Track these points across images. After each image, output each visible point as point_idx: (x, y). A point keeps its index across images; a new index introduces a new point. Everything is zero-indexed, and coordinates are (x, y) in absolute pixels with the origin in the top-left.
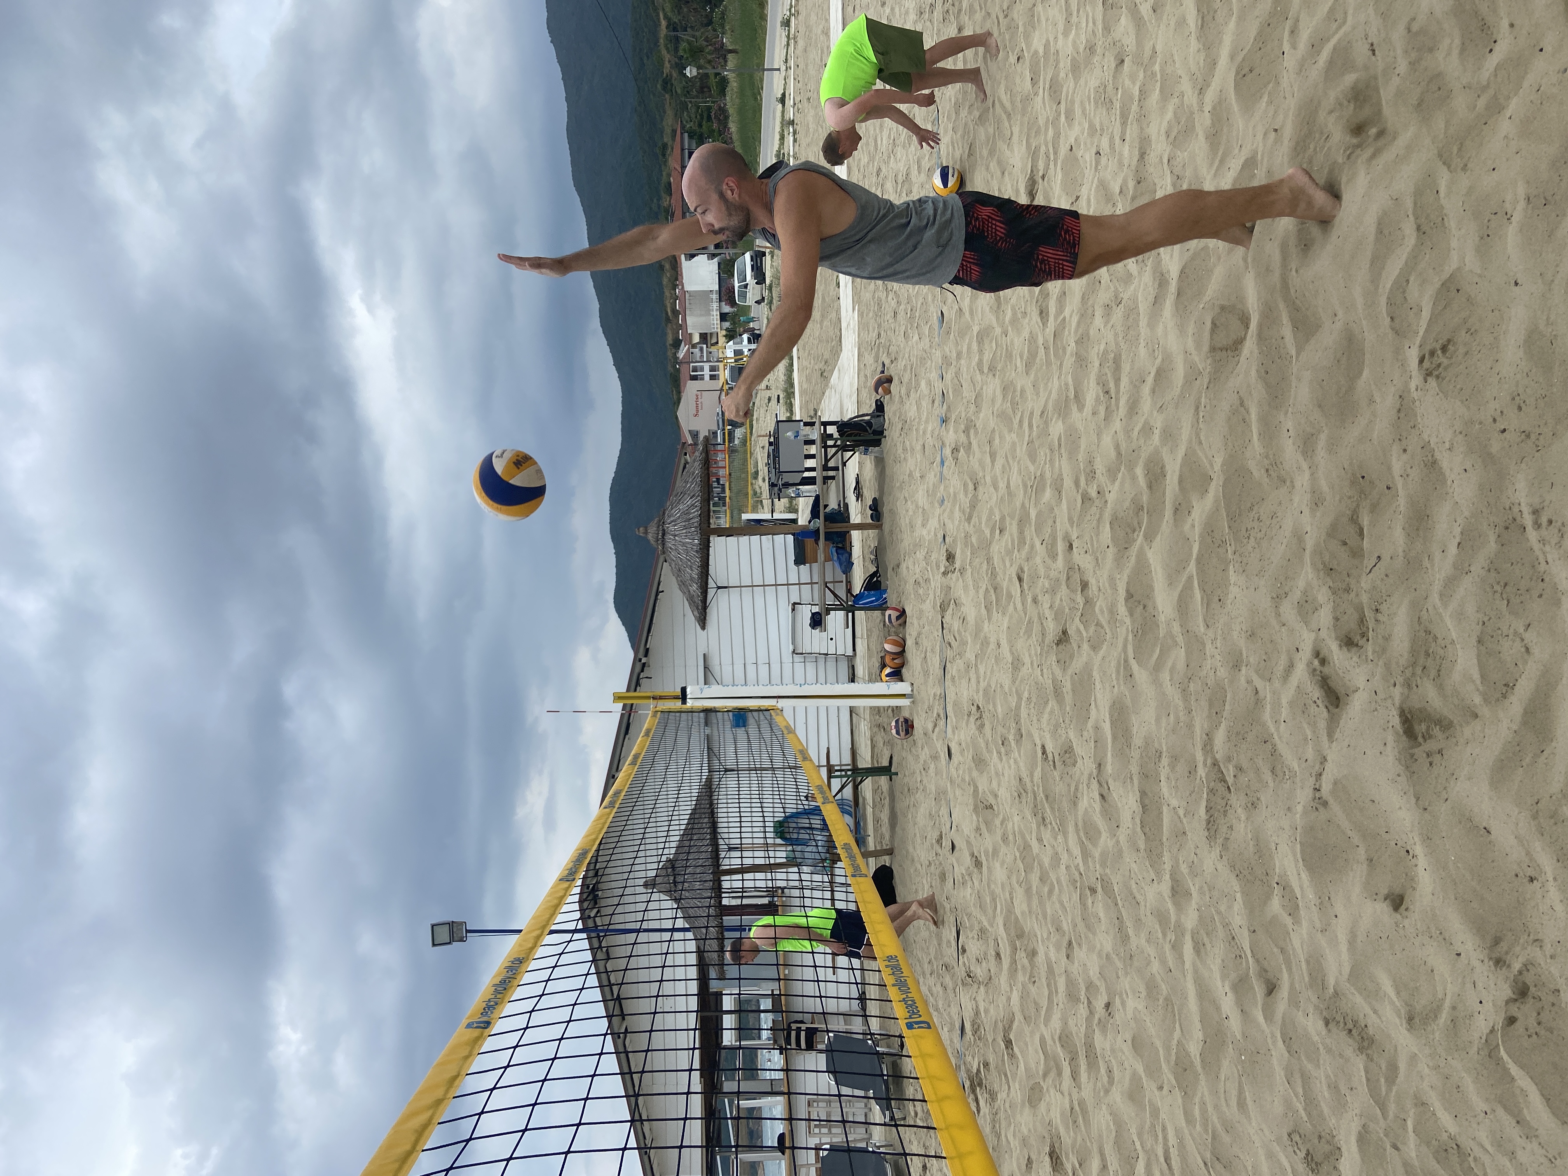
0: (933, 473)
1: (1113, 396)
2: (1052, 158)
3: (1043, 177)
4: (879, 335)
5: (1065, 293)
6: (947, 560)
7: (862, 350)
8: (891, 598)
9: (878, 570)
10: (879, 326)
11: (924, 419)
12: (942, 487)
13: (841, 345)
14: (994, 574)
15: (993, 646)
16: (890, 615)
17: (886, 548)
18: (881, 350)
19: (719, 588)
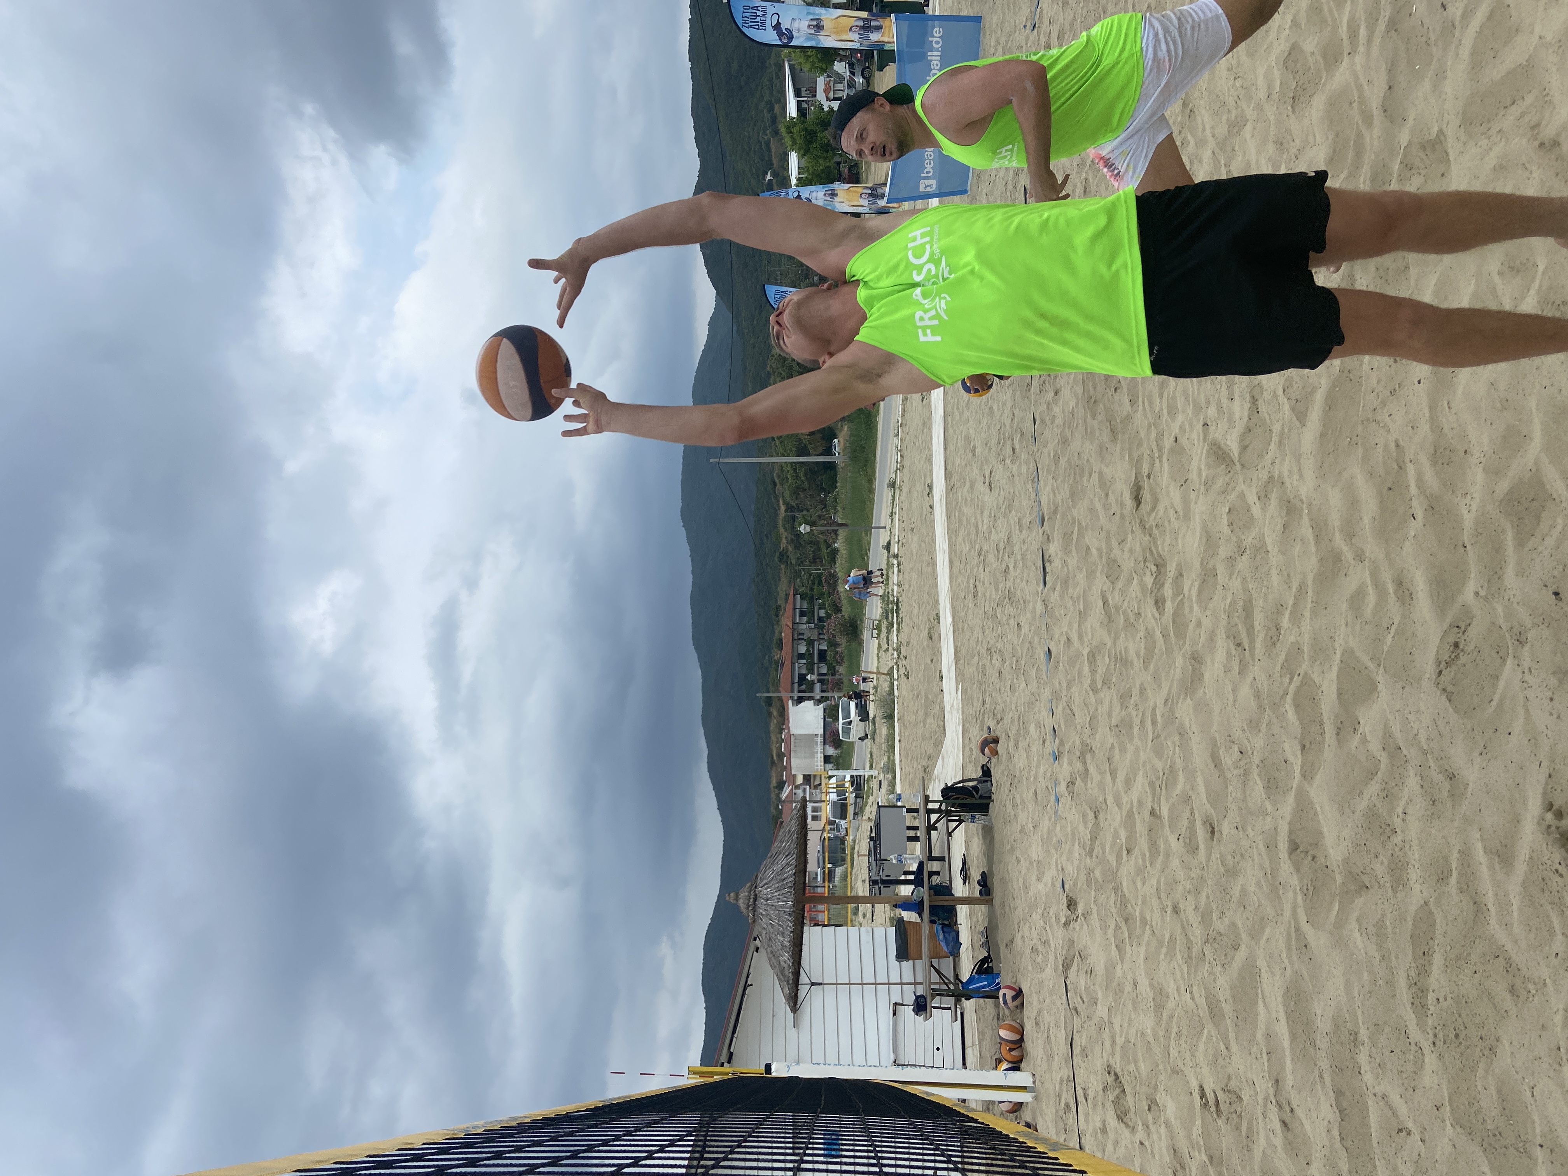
0: (1047, 818)
2: (1156, 455)
3: (1149, 476)
4: (984, 701)
5: (1181, 575)
6: (1068, 907)
7: (967, 725)
8: (1005, 979)
9: (989, 955)
10: (984, 693)
11: (1034, 764)
12: (1058, 829)
13: (944, 733)
14: (1123, 903)
15: (1128, 988)
16: (1004, 995)
17: (997, 926)
18: (986, 716)
19: (813, 984)
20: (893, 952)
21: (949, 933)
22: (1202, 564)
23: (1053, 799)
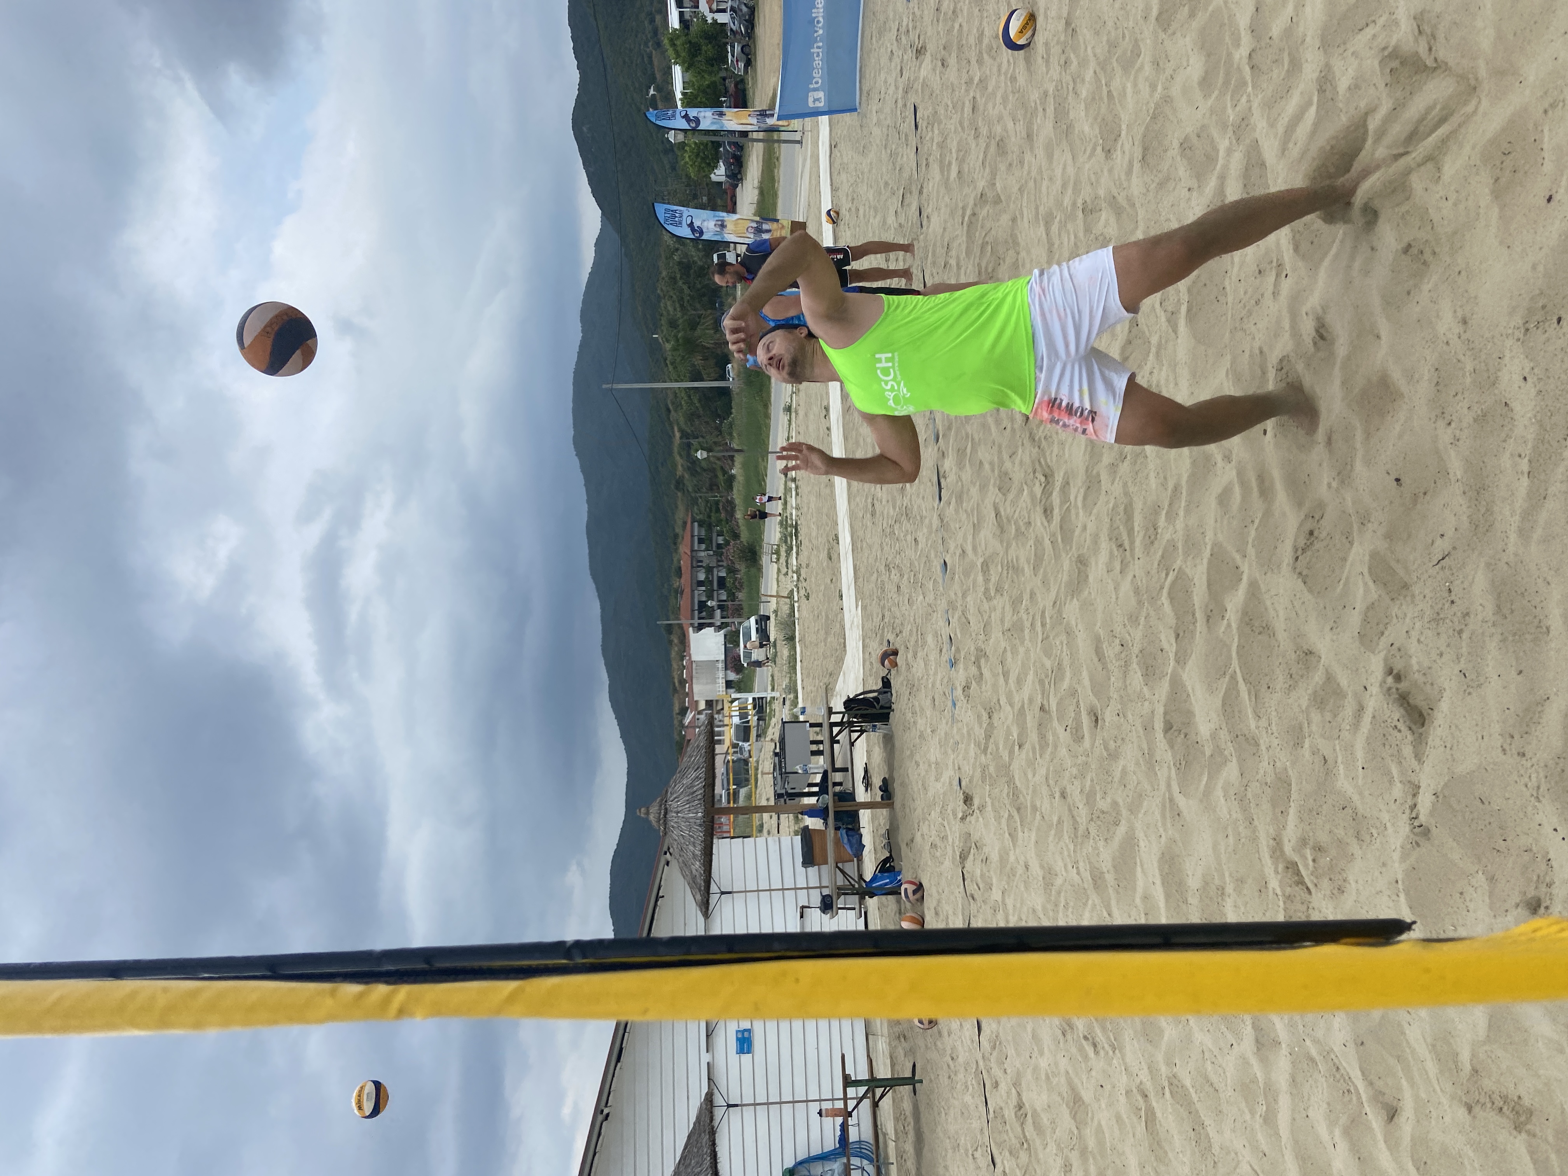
0: (944, 721)
1: (1127, 548)
4: (883, 616)
5: (1068, 483)
6: (965, 802)
7: (867, 640)
8: (906, 875)
9: (891, 855)
10: (883, 608)
11: (931, 672)
12: (955, 731)
13: (845, 651)
14: (1015, 794)
15: (1020, 870)
16: (906, 890)
17: (898, 828)
18: (886, 630)
19: (723, 893)
20: (799, 859)
21: (853, 836)
22: (1087, 471)
23: (950, 704)
